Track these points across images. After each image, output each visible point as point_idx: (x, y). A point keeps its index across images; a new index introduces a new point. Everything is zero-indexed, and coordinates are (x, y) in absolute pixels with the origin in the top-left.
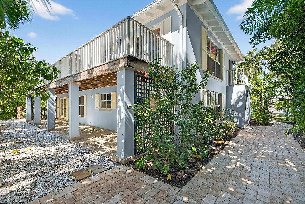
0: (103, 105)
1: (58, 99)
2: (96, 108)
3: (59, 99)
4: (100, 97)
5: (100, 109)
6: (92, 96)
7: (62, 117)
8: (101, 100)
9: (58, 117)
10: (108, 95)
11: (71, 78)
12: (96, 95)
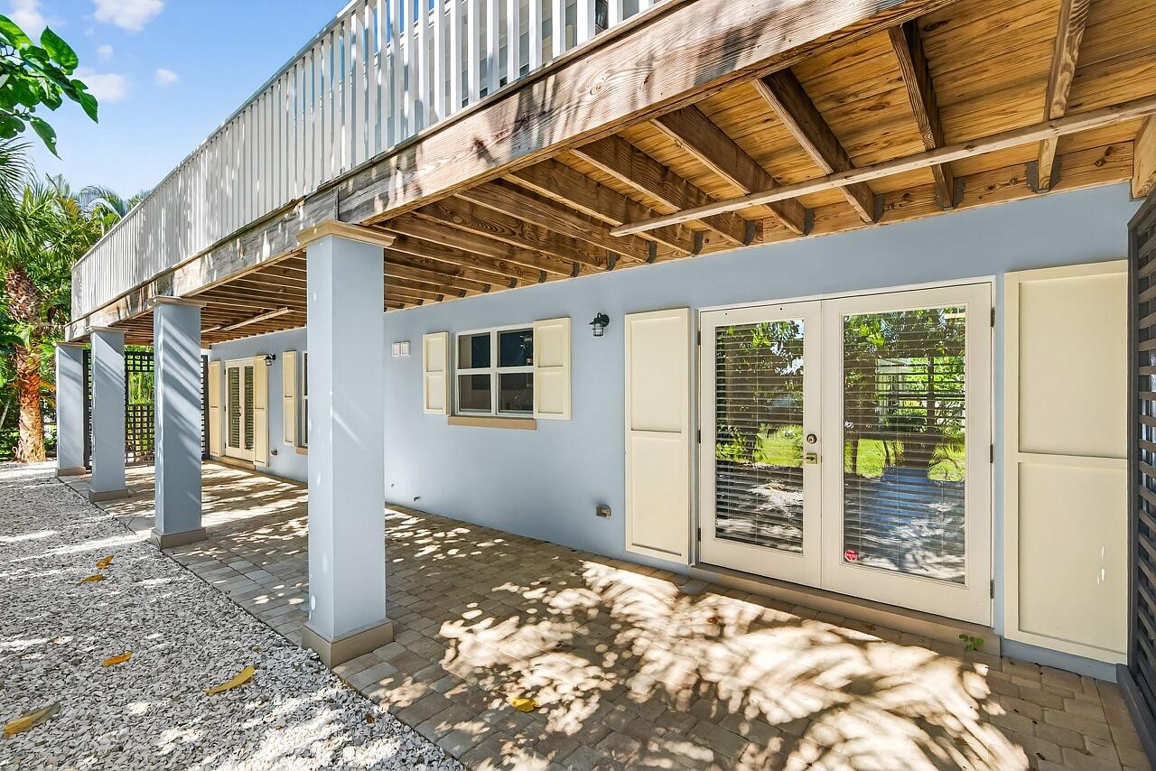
0: (471, 395)
1: (214, 367)
2: (426, 411)
3: (217, 364)
4: (453, 351)
5: (453, 415)
6: (405, 346)
7: (231, 451)
8: (460, 368)
9: (216, 450)
10: (503, 337)
11: (316, 204)
12: (427, 342)
